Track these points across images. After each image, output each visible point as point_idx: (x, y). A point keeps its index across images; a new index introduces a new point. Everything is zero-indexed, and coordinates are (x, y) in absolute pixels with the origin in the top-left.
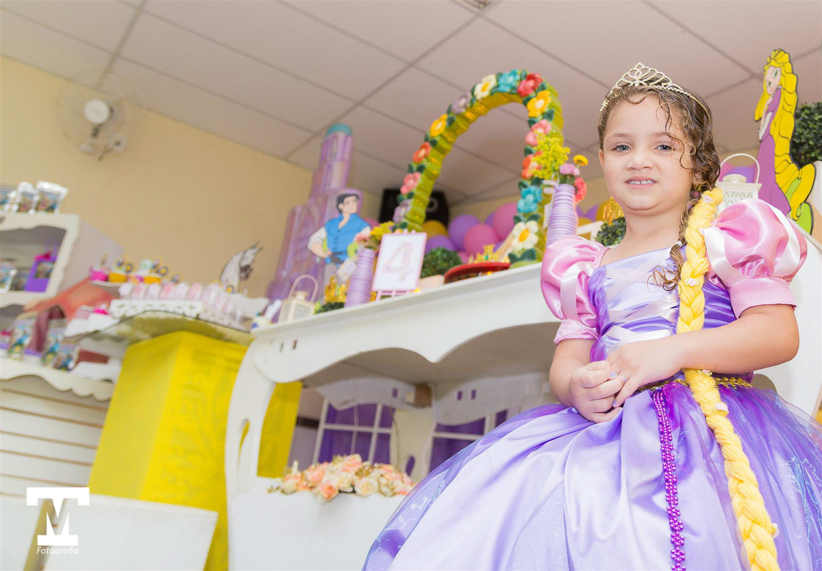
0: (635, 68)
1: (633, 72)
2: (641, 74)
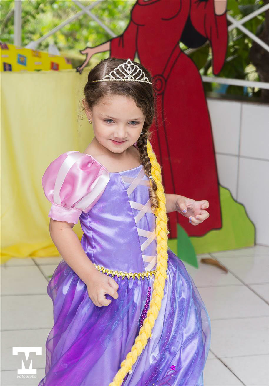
1: (126, 66)
2: (131, 70)
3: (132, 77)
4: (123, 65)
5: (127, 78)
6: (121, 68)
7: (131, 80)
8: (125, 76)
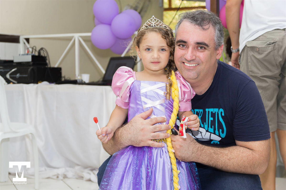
0: (152, 18)
1: (151, 20)
2: (154, 22)
3: (156, 25)
4: (150, 20)
5: (152, 26)
6: (149, 21)
7: (155, 27)
8: (151, 25)
